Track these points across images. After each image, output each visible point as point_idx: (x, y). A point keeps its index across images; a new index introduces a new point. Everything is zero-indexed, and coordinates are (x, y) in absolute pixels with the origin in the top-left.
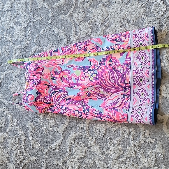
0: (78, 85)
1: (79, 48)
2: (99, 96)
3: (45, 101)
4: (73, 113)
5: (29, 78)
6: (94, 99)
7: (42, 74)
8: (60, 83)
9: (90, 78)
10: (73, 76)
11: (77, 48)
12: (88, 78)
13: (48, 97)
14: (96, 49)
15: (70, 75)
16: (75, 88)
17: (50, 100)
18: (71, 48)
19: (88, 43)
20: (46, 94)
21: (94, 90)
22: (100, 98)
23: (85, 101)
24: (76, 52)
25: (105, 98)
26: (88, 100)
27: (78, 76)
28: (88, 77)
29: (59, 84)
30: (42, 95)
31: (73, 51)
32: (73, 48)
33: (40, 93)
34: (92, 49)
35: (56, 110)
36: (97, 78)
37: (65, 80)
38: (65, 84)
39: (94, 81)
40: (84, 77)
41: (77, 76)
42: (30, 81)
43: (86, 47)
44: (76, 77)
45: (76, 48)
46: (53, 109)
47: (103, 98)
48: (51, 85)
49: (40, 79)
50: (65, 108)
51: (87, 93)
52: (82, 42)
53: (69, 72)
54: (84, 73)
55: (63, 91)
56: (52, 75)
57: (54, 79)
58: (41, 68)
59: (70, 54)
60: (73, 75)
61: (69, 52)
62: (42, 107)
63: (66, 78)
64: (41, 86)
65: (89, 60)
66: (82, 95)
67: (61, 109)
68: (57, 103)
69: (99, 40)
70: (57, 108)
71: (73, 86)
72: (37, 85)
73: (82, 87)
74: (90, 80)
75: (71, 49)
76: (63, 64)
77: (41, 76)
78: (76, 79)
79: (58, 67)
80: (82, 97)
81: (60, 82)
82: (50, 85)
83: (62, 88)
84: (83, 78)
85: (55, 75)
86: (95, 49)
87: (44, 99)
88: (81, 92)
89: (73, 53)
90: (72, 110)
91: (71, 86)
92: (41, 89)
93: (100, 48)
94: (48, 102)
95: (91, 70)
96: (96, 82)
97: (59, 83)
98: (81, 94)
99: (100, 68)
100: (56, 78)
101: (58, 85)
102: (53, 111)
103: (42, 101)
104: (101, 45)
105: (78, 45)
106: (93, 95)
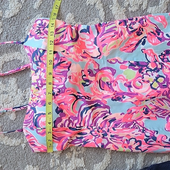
0: (131, 95)
1: (129, 28)
2: (161, 113)
3: (71, 126)
4: (126, 142)
5: (39, 82)
6: (153, 118)
7: (69, 74)
8: (96, 92)
9: (151, 85)
10: (121, 79)
11: (126, 29)
12: (149, 84)
13: (75, 118)
14: (157, 34)
15: (114, 78)
16: (125, 101)
17: (80, 124)
18: (116, 27)
19: (145, 21)
20: (72, 111)
21: (156, 103)
22: (162, 116)
23: (138, 122)
24: (124, 36)
25: (167, 116)
26: (144, 120)
27: (129, 80)
28: (148, 82)
29: (94, 93)
30: (65, 115)
31: (120, 32)
32: (120, 29)
33: (61, 111)
34: (149, 34)
35: (91, 141)
36: (165, 84)
37: (106, 86)
38: (106, 93)
39: (159, 89)
40: (142, 82)
41: (127, 80)
42: (42, 87)
43: (142, 29)
44: (125, 82)
45: (124, 29)
46: (84, 139)
47: (165, 115)
48: (81, 95)
49: (64, 84)
50: (111, 136)
51: (144, 109)
52: (135, 18)
53: (114, 72)
54: (142, 74)
55: (102, 105)
56: (84, 77)
57: (87, 83)
58: (67, 64)
59: (114, 37)
60: (120, 77)
61: (113, 34)
62: (65, 138)
63: (107, 83)
64: (65, 97)
65: (143, 51)
66: (135, 112)
67: (103, 137)
68: (94, 128)
69: (164, 20)
70: (94, 137)
71: (121, 96)
72: (57, 95)
73: (137, 99)
74: (152, 88)
75: (116, 29)
76: (102, 56)
77: (66, 79)
78: (125, 84)
79: (93, 62)
80: (135, 117)
81: (97, 90)
82: (79, 96)
83: (101, 100)
84: (138, 84)
85: (89, 77)
86: (155, 34)
87: (70, 122)
88: (134, 108)
89: (120, 36)
90: (124, 138)
91: (118, 97)
92: (63, 102)
93: (163, 33)
94: (77, 127)
95: (151, 70)
96: (163, 90)
97: (94, 90)
98: (133, 110)
99: (165, 67)
100: (90, 82)
101: (92, 94)
102: (85, 142)
103: (66, 126)
104: (165, 27)
105: (127, 24)
106: (152, 112)
